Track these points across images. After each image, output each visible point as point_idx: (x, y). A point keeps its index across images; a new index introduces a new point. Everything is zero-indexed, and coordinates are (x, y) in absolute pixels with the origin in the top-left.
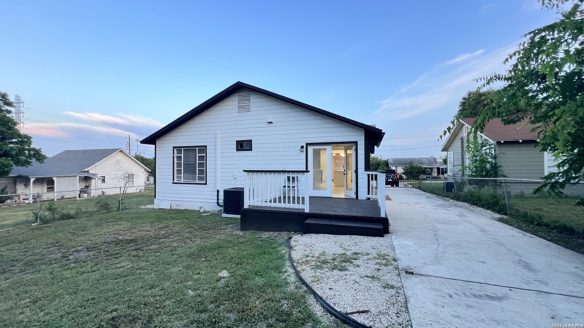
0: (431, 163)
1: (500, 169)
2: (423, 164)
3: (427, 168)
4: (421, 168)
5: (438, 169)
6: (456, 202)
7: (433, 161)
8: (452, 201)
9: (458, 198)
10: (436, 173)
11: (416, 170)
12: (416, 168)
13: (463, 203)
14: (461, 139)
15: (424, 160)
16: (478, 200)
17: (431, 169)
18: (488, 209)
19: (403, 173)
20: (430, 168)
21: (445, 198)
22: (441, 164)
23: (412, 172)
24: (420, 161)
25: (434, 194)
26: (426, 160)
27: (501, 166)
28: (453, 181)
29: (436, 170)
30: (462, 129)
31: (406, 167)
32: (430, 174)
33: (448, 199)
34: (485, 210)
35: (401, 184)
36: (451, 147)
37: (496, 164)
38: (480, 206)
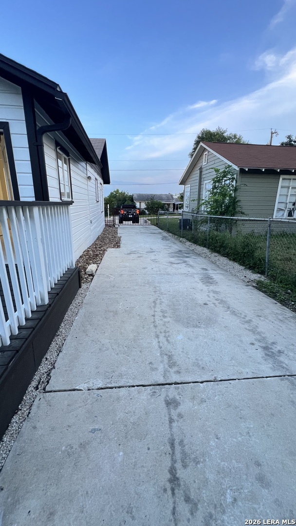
0: (168, 199)
1: (239, 204)
2: (162, 199)
3: (165, 204)
4: (160, 203)
5: (174, 204)
6: (194, 247)
7: (170, 197)
8: (188, 243)
9: (195, 241)
10: (172, 209)
11: (156, 206)
12: (156, 204)
13: (202, 248)
14: (200, 169)
15: (163, 196)
16: (221, 246)
17: (169, 205)
18: (234, 260)
19: (145, 209)
20: (167, 204)
21: (181, 239)
22: (177, 200)
23: (152, 207)
24: (160, 197)
25: (170, 232)
26: (165, 196)
27: (239, 201)
28: (191, 219)
29: (172, 206)
30: (201, 158)
31: (148, 203)
32: (168, 210)
33: (184, 240)
34: (231, 263)
35: (142, 220)
36: (189, 180)
37: (235, 198)
38: (223, 255)
